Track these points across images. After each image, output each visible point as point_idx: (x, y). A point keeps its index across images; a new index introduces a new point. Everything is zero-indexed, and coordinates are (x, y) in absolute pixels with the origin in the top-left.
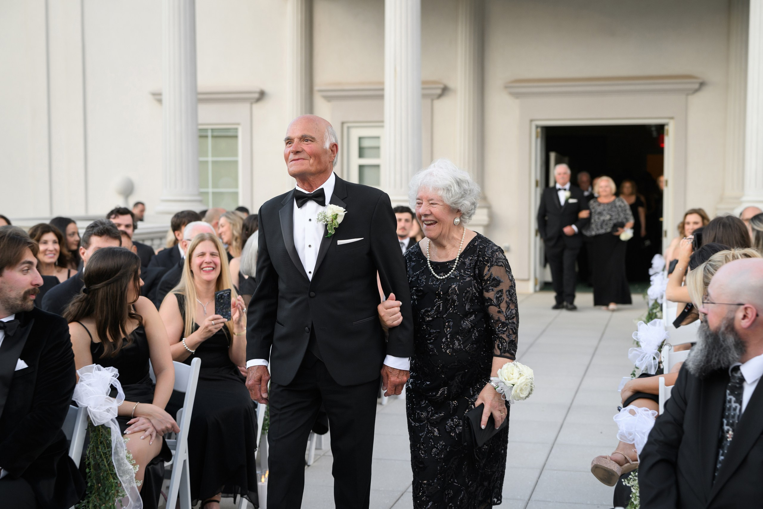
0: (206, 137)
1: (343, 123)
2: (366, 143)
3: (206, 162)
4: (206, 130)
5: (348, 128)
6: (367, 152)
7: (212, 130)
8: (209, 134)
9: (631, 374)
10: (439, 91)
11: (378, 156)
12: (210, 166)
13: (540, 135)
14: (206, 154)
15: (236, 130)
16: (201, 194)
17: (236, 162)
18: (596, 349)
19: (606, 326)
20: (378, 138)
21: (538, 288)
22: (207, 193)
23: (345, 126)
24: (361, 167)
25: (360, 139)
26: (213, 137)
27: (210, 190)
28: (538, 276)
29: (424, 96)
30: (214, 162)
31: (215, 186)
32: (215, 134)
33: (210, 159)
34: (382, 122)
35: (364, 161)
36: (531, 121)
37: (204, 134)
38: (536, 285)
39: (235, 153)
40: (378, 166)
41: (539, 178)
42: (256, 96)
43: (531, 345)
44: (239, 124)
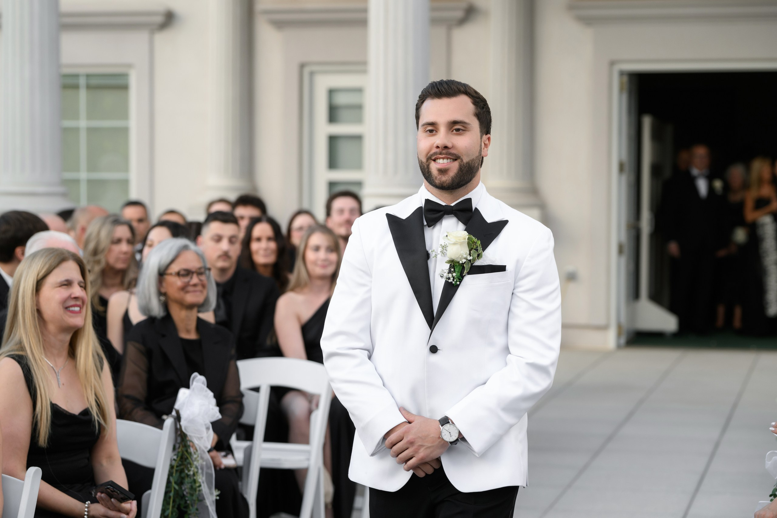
0: (76, 87)
1: (302, 66)
2: (341, 99)
3: (76, 130)
4: (76, 76)
5: (312, 74)
6: (343, 114)
7: (88, 76)
8: (82, 82)
9: (771, 496)
10: (459, 14)
11: (359, 120)
12: (83, 137)
13: (626, 86)
14: (76, 116)
15: (125, 76)
16: (65, 182)
17: (124, 131)
18: (717, 445)
19: (735, 406)
20: (359, 90)
21: (623, 341)
22: (77, 182)
23: (307, 70)
24: (333, 140)
25: (331, 92)
26: (89, 87)
27: (83, 175)
28: (623, 320)
29: (434, 22)
30: (91, 131)
31: (92, 167)
32: (94, 82)
33: (83, 123)
34: (364, 63)
35: (338, 129)
36: (612, 63)
37: (70, 81)
38: (619, 334)
39: (124, 114)
40: (358, 138)
41: (625, 156)
42: (159, 19)
43: (610, 438)
44: (130, 66)
